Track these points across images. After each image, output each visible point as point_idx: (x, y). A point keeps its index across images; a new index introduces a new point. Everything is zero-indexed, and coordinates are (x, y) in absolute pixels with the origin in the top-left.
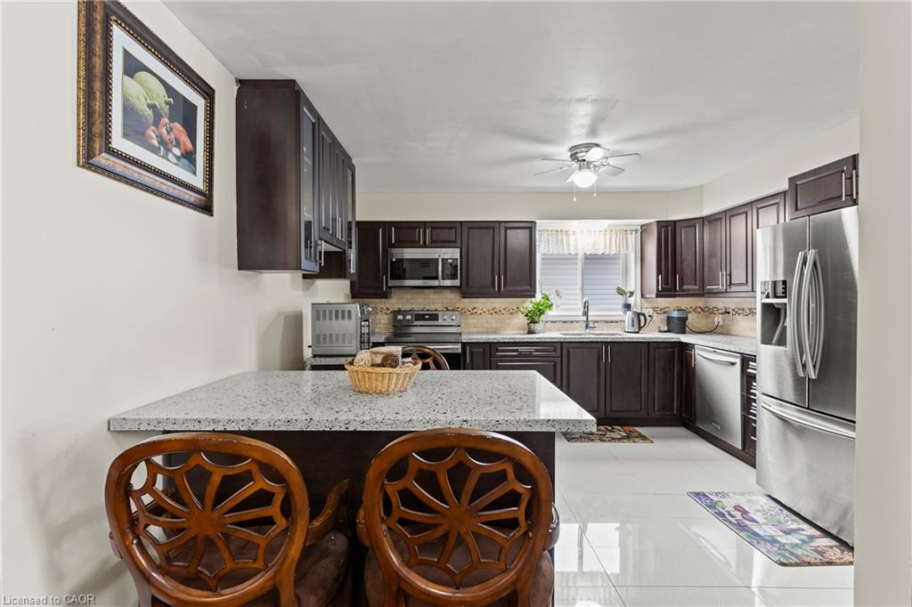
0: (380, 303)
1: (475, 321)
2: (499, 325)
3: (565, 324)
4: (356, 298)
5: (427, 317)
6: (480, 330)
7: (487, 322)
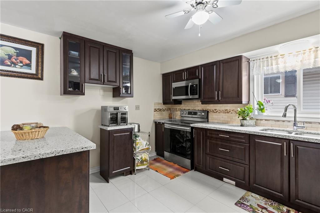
0: (178, 107)
1: (216, 116)
2: (229, 120)
3: (277, 122)
4: (165, 104)
5: (193, 113)
6: (219, 121)
7: (223, 118)
